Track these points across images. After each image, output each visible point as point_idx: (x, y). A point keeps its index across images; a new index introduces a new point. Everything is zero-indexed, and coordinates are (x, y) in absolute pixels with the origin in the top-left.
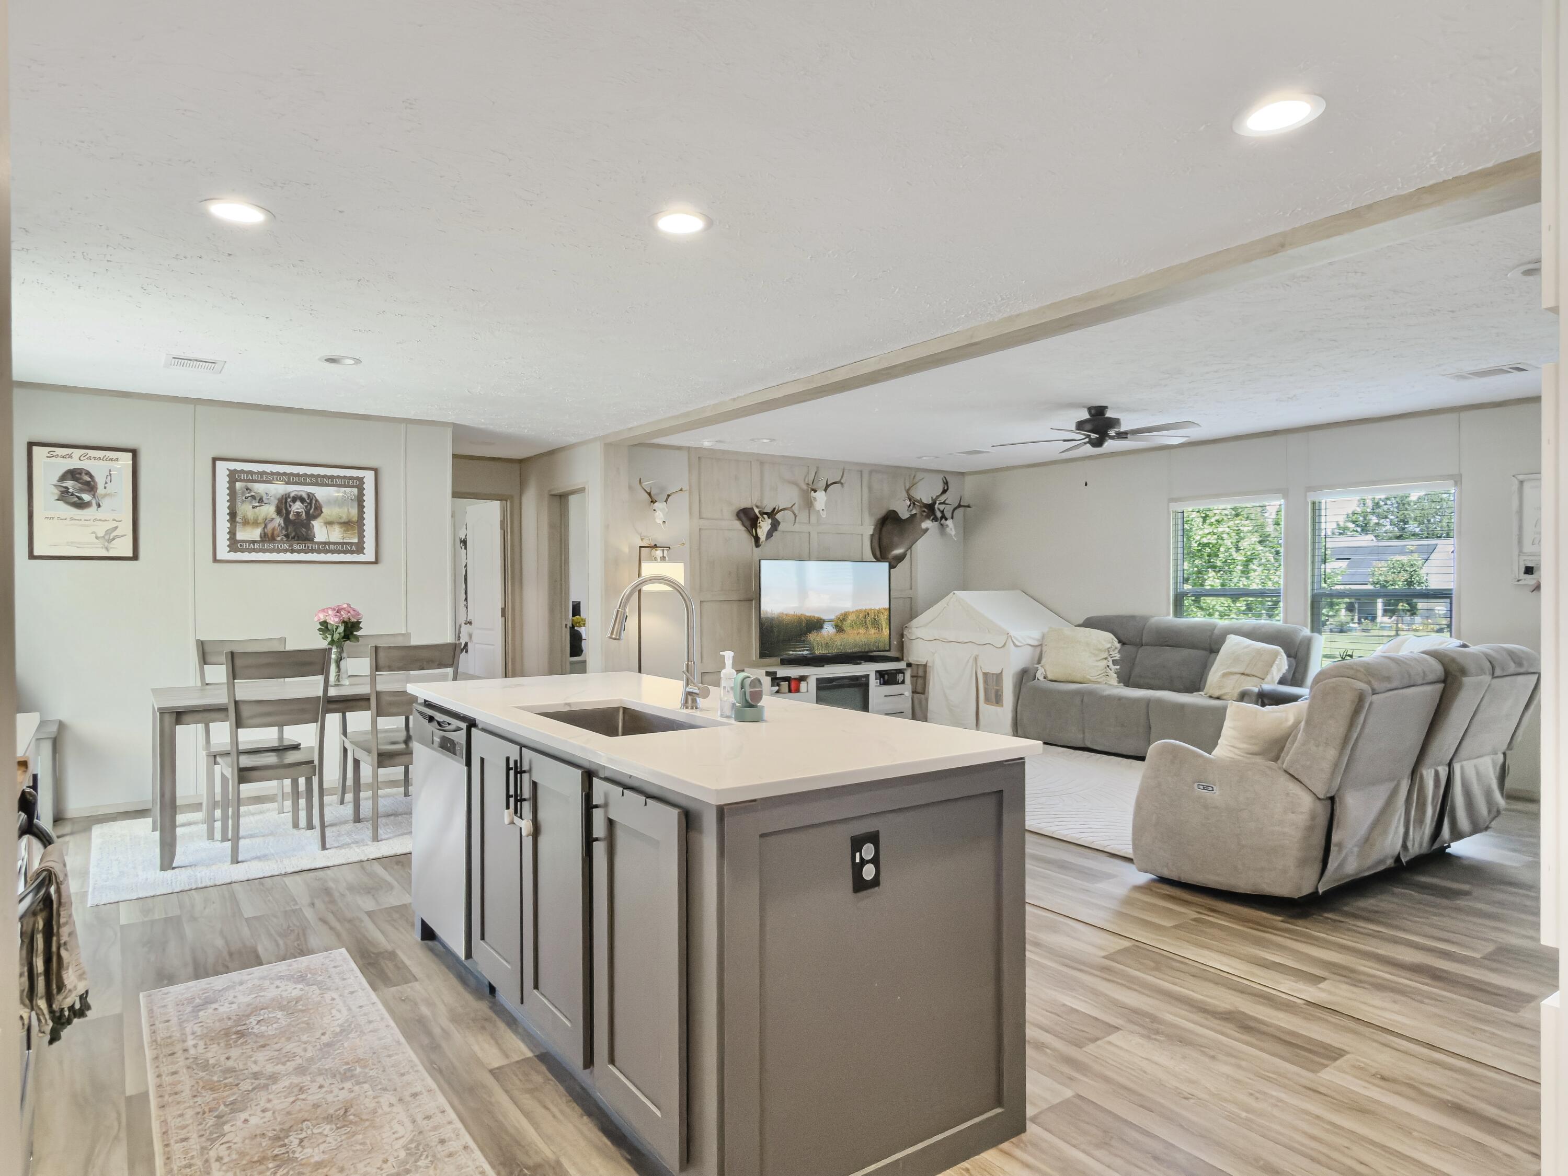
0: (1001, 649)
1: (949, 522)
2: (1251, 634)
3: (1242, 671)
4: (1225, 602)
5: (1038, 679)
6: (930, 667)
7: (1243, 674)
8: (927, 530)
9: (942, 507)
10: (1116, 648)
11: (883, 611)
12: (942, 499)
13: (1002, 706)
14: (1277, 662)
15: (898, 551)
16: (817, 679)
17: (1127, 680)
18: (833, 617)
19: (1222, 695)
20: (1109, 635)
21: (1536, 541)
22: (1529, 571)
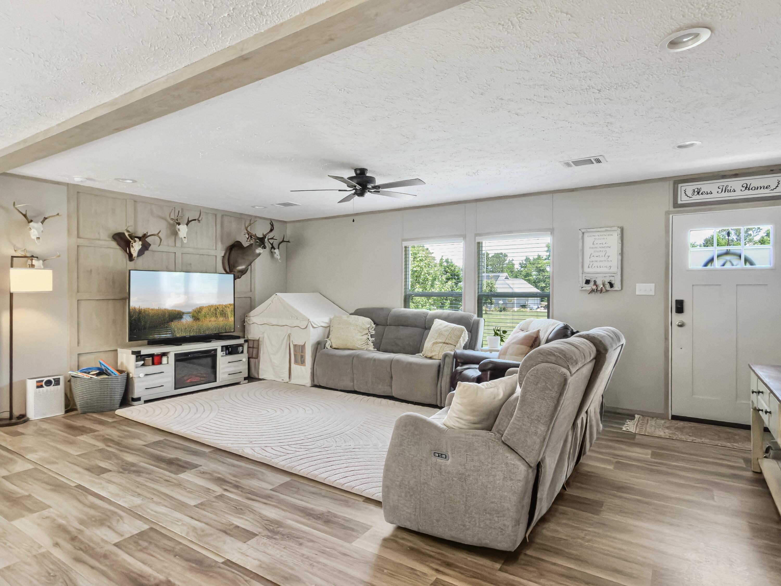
0: (305, 330)
1: (277, 251)
2: (447, 319)
3: (444, 341)
4: (424, 299)
5: (327, 348)
6: (261, 341)
7: (444, 343)
8: (259, 254)
9: (271, 241)
10: (373, 328)
11: (229, 306)
12: (271, 235)
13: (305, 365)
14: (463, 336)
15: (240, 268)
16: (175, 354)
17: (378, 347)
18: (190, 310)
19: (432, 356)
20: (369, 320)
21: (590, 266)
22: (588, 282)
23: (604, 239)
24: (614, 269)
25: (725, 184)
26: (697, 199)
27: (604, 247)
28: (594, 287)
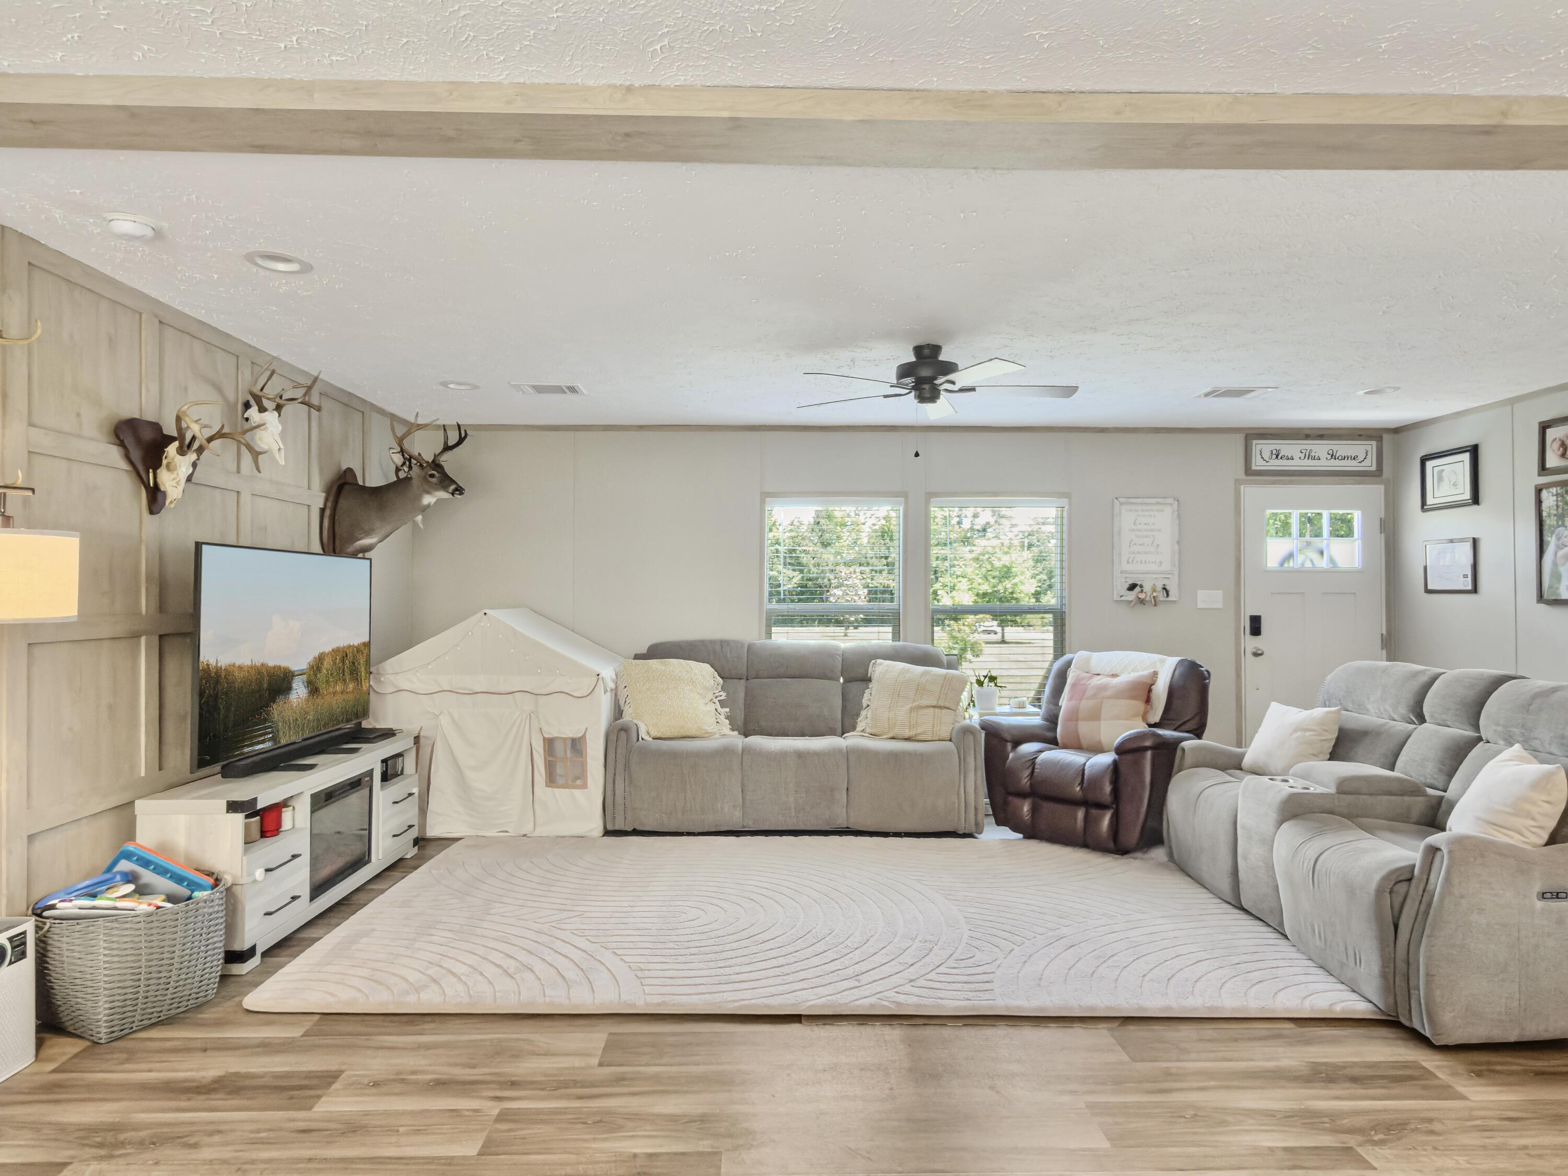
0: (587, 699)
5: (642, 738)
6: (429, 738)
7: (935, 707)
8: (427, 507)
10: (719, 685)
11: (363, 648)
13: (586, 788)
16: (313, 797)
18: (304, 665)
20: (707, 667)
21: (1131, 561)
22: (1132, 587)
23: (1150, 516)
24: (1166, 566)
25: (1308, 447)
26: (1276, 465)
27: (1151, 530)
28: (1142, 596)
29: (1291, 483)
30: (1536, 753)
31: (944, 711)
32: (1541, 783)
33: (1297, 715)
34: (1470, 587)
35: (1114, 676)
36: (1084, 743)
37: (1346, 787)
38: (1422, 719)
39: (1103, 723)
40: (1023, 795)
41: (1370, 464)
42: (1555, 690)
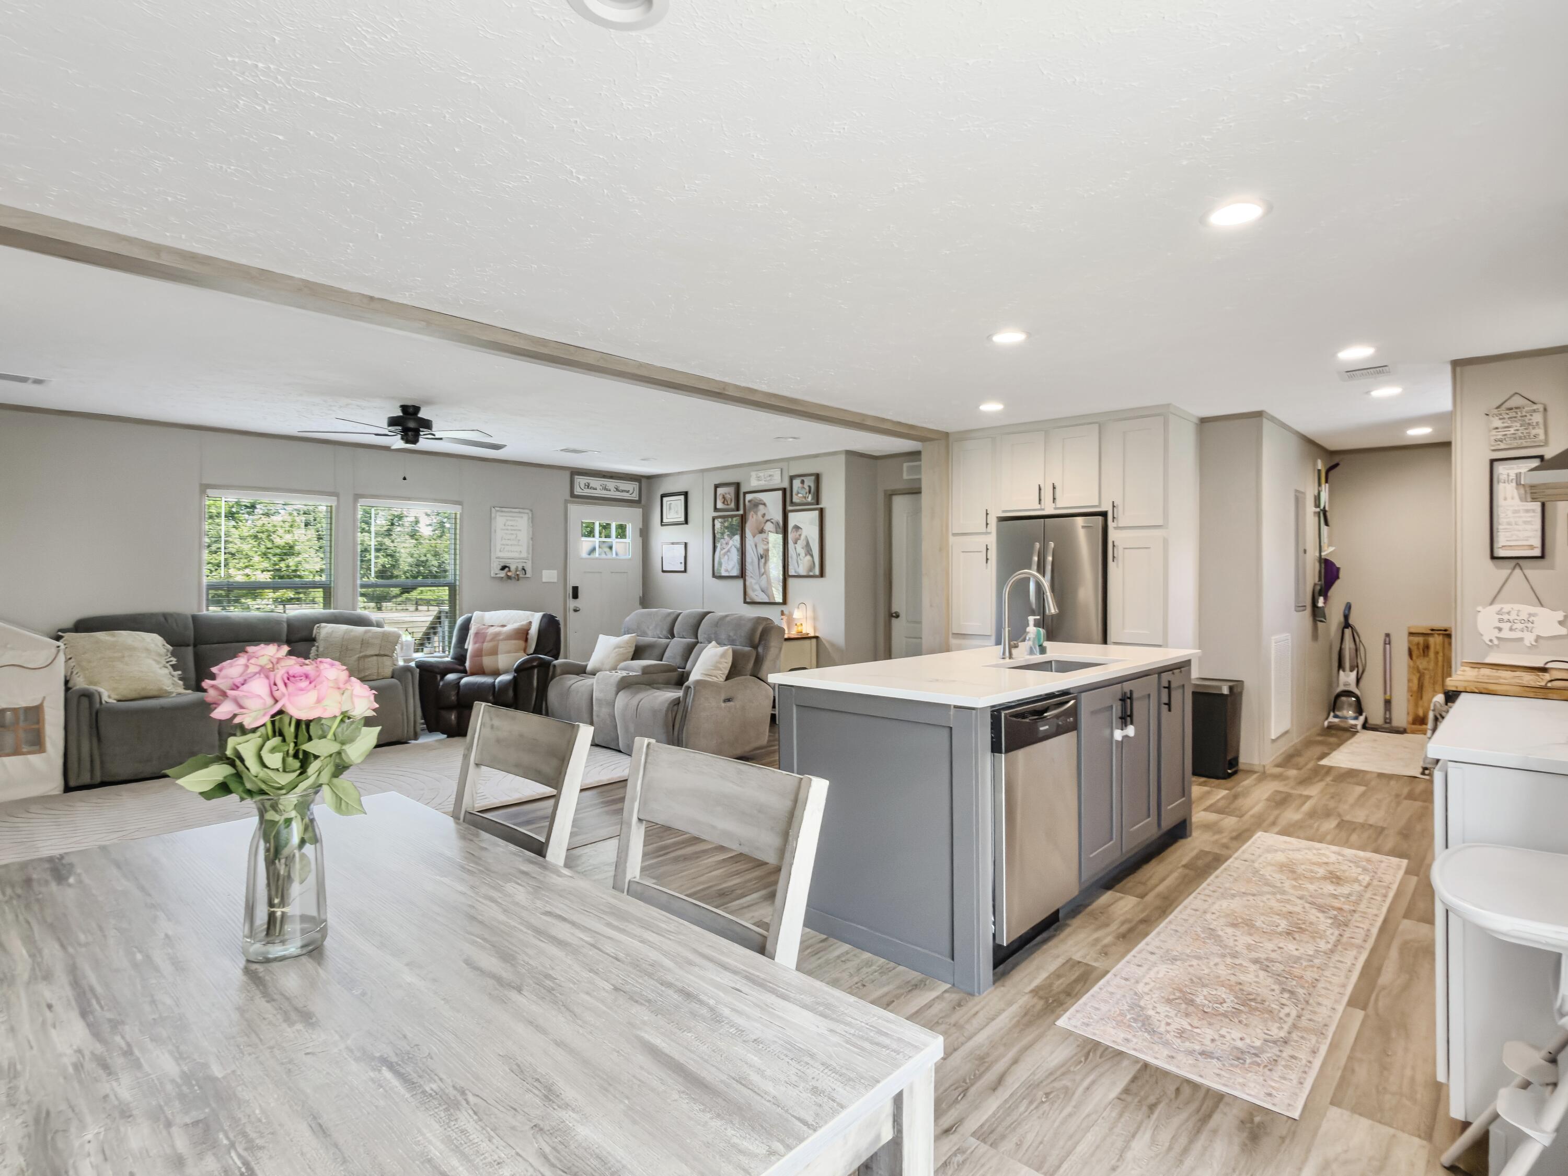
0: (43, 669)
5: (106, 702)
10: (169, 651)
13: (42, 751)
20: (157, 637)
21: (502, 550)
22: (503, 568)
23: (514, 520)
24: (524, 555)
25: (605, 483)
26: (587, 492)
27: (515, 530)
28: (509, 574)
29: (595, 504)
30: (720, 644)
31: (385, 658)
32: (723, 655)
33: (614, 640)
34: (683, 569)
35: (503, 626)
36: (486, 670)
37: (646, 670)
38: (673, 636)
39: (500, 656)
40: (450, 708)
41: (635, 496)
42: (727, 616)
